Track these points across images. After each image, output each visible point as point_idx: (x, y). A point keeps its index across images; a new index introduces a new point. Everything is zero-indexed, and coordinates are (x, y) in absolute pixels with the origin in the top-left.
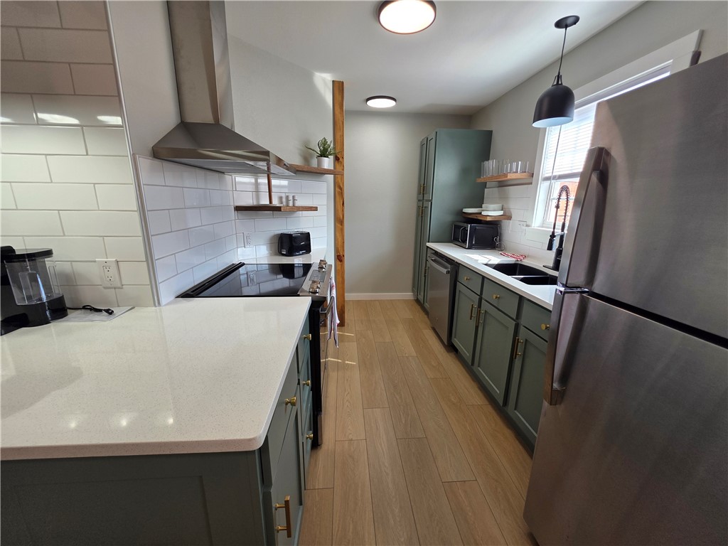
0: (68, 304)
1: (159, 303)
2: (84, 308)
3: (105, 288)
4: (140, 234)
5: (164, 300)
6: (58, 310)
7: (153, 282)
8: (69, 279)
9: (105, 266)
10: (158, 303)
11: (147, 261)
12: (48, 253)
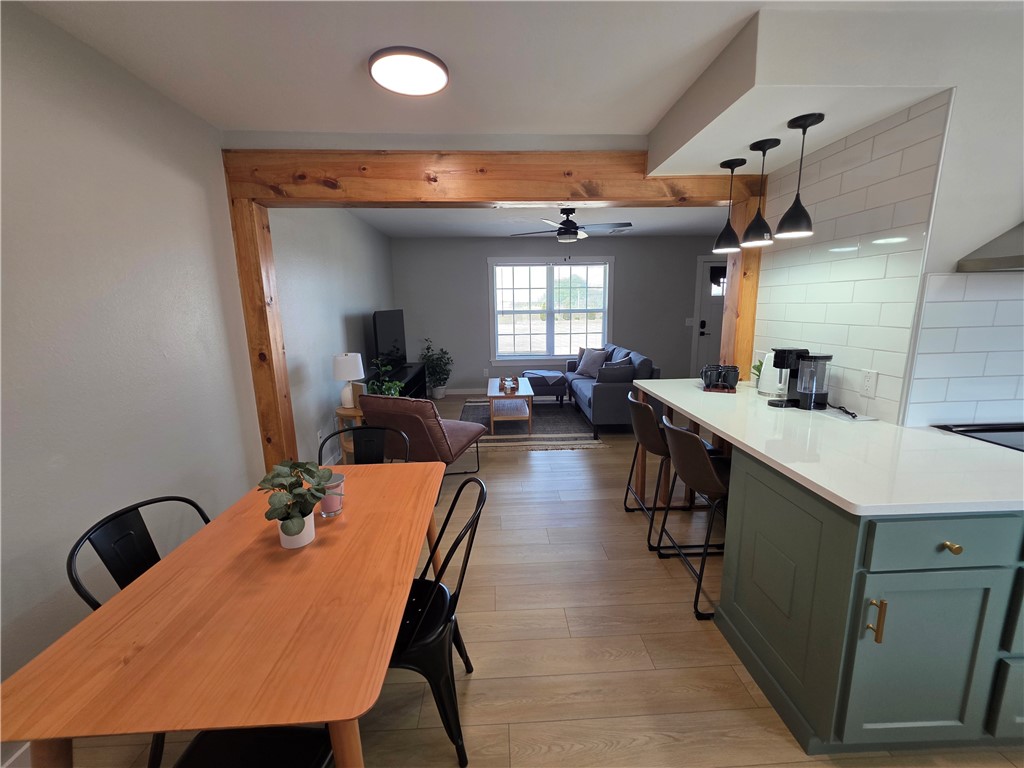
0: (829, 400)
1: (903, 423)
2: (840, 408)
3: (862, 396)
4: (906, 351)
5: (909, 422)
6: (821, 403)
7: (904, 401)
8: (838, 382)
9: (867, 376)
10: (901, 420)
11: (904, 378)
12: (829, 358)
